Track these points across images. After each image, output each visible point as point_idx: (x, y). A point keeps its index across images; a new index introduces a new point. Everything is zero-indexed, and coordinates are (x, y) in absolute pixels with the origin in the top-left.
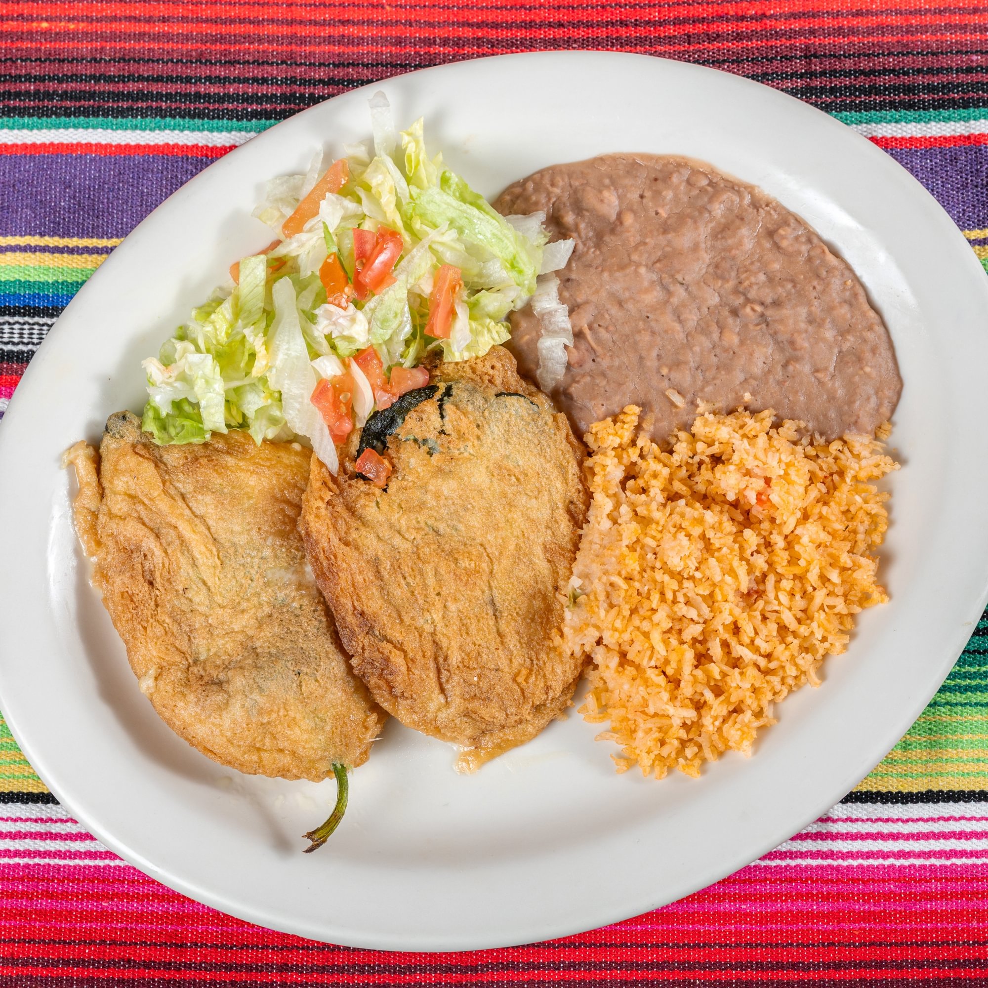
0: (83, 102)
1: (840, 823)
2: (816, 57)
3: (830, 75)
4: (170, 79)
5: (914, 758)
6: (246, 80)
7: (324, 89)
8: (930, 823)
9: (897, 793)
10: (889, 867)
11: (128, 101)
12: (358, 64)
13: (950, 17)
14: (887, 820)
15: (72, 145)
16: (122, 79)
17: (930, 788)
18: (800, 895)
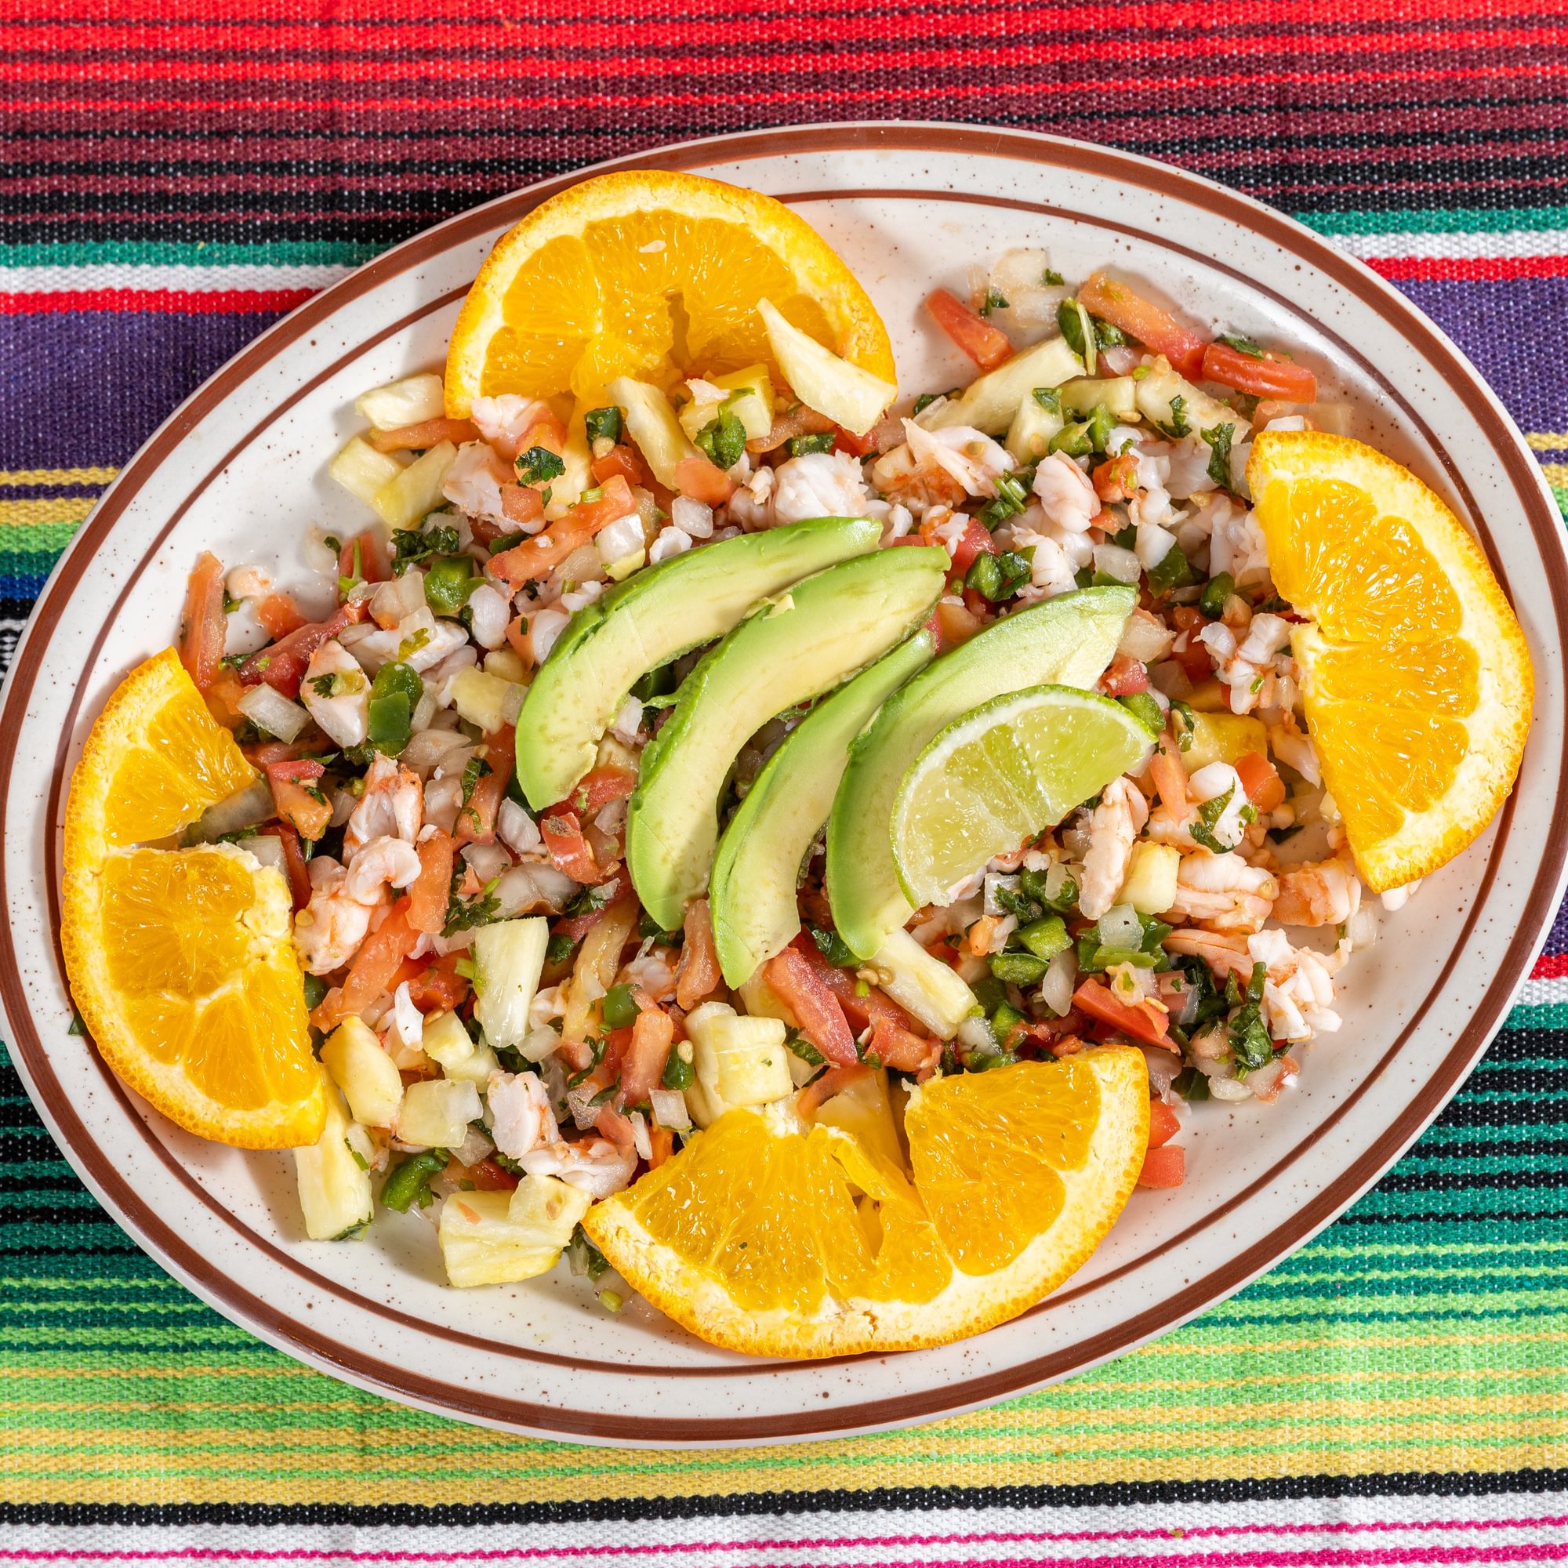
1: (1364, 1533)
2: (1296, 109)
3: (1325, 143)
4: (108, 168)
5: (1500, 1411)
6: (249, 167)
7: (394, 181)
8: (1529, 1529)
9: (1467, 1475)
11: (33, 211)
12: (456, 132)
13: (1540, 33)
14: (1450, 1525)
17: (1528, 1464)
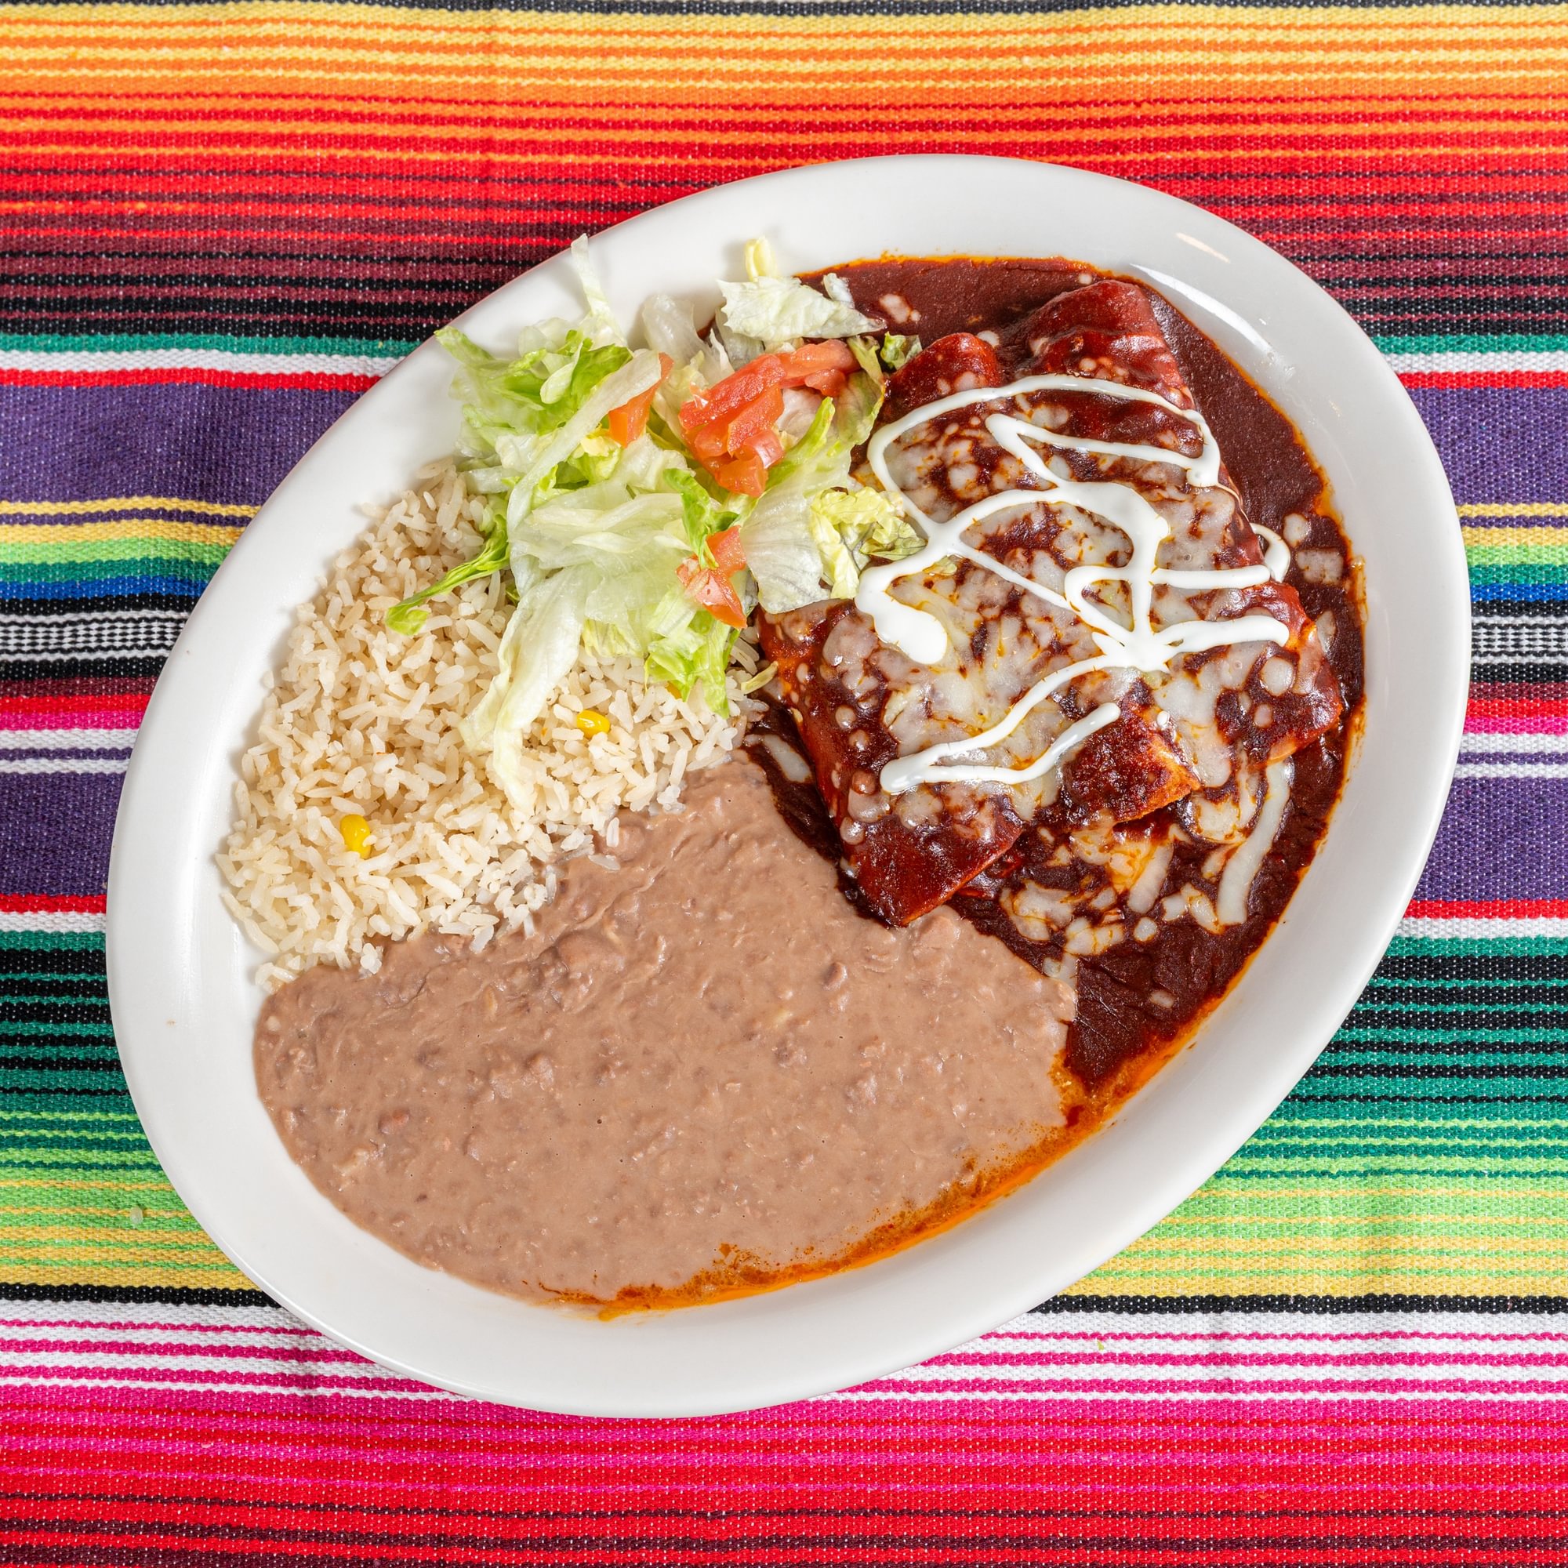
0: (191, 314)
1: (1241, 1341)
4: (314, 282)
5: (1351, 1249)
6: (420, 285)
8: (1371, 1341)
9: (1325, 1298)
10: (1310, 1402)
11: (254, 312)
13: (1406, 207)
14: (1311, 1336)
15: (175, 371)
16: (247, 281)
17: (1371, 1291)
18: (1183, 1443)
